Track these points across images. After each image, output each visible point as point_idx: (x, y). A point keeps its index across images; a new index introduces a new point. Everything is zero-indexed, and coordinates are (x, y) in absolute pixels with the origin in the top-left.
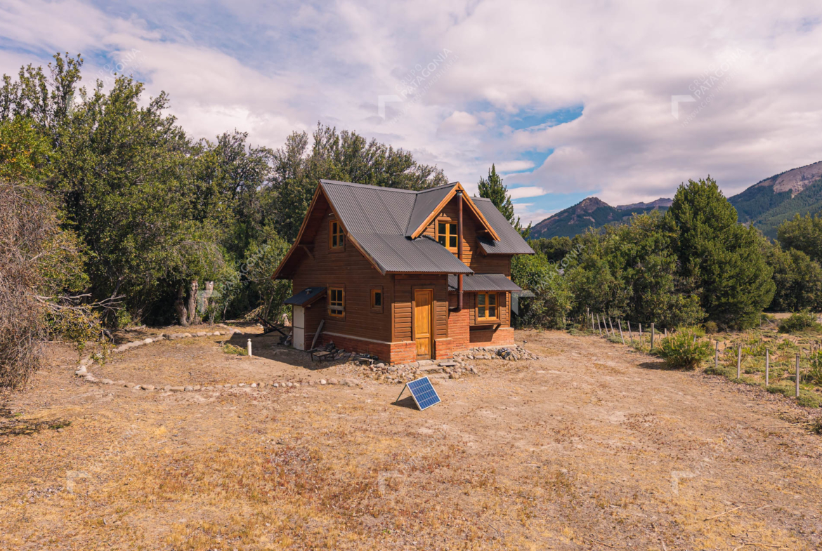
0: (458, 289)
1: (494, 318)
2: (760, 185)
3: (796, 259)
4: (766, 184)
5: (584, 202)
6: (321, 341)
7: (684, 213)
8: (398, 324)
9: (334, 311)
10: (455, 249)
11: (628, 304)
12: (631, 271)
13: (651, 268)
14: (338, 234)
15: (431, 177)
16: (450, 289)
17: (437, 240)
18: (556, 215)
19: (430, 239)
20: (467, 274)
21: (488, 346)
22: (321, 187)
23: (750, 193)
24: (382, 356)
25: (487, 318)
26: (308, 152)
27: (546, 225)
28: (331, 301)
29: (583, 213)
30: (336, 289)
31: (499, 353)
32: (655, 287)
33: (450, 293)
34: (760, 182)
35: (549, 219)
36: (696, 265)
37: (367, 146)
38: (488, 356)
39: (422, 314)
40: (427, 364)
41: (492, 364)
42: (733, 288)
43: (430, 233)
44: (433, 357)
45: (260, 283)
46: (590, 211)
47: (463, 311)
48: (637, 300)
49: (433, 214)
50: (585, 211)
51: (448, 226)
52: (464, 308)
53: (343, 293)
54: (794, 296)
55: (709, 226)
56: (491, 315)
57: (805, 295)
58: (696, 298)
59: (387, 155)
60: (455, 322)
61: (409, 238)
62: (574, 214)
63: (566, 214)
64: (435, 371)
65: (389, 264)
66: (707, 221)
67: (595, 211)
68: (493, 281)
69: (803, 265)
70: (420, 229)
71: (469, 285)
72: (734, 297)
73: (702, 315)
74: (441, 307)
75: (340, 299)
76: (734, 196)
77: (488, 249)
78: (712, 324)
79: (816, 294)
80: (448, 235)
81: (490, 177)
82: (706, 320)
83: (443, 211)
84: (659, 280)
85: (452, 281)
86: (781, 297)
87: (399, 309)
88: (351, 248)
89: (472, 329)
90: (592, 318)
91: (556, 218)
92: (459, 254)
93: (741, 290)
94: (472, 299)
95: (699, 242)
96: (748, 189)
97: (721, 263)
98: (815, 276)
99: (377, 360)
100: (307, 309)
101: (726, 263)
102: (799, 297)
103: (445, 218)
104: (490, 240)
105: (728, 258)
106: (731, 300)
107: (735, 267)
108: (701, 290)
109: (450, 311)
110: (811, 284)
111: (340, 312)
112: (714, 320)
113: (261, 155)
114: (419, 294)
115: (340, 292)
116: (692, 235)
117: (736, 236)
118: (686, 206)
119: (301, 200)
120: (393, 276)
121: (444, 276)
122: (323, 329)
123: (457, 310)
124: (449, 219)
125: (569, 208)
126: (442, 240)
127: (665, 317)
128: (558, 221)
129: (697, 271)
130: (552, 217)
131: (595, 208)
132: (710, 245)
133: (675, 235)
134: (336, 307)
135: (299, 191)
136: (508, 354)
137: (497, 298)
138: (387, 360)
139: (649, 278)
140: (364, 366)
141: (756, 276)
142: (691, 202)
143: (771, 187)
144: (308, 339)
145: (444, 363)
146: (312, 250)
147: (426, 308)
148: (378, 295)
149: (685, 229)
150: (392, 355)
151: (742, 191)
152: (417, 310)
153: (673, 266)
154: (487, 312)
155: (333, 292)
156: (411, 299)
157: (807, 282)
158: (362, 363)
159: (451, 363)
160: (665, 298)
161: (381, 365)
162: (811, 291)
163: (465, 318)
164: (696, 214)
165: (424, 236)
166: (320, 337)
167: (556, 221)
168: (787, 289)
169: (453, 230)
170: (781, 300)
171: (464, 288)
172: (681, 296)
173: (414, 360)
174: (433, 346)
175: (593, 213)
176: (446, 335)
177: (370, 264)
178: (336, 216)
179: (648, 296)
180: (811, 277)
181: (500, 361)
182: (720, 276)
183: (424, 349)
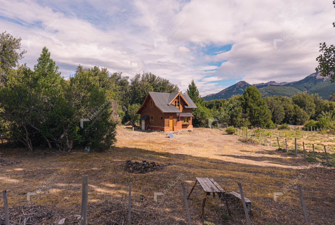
0: (179, 116)
1: (188, 123)
2: (311, 76)
3: (295, 108)
4: (313, 76)
5: (239, 83)
6: (148, 128)
7: (246, 95)
8: (166, 123)
9: (151, 121)
10: (178, 107)
11: (229, 121)
12: (230, 112)
13: (236, 111)
14: (152, 104)
15: (174, 87)
16: (177, 116)
17: (175, 105)
18: (228, 88)
19: (173, 105)
20: (181, 113)
21: (186, 129)
22: (149, 94)
23: (307, 79)
24: (163, 130)
25: (186, 123)
26: (140, 79)
27: (224, 92)
28: (151, 119)
29: (239, 87)
30: (152, 116)
31: (189, 131)
32: (236, 116)
33: (177, 117)
34: (311, 75)
35: (225, 89)
36: (248, 110)
37: (157, 78)
38: (186, 131)
39: (171, 121)
40: (172, 132)
41: (187, 133)
42: (258, 117)
43: (173, 104)
44: (173, 130)
45: (131, 115)
46: (242, 87)
47: (180, 121)
48: (231, 120)
49: (174, 99)
50: (240, 86)
51: (177, 102)
52: (180, 120)
53: (154, 117)
54: (294, 120)
55: (253, 99)
56: (187, 122)
57: (297, 119)
58: (247, 119)
59: (162, 80)
60: (179, 123)
61: (168, 105)
62: (235, 88)
63: (232, 88)
64: (174, 133)
65: (164, 111)
66: (252, 98)
67: (244, 86)
68: (187, 114)
69: (297, 110)
70: (171, 103)
71: (181, 115)
72: (258, 119)
73: (249, 124)
74: (175, 120)
75: (153, 118)
76: (300, 81)
77: (186, 107)
78: (252, 126)
79: (301, 119)
80: (177, 104)
81: (192, 83)
82: (250, 125)
83: (176, 99)
84: (237, 114)
85: (178, 114)
86: (290, 120)
87: (166, 120)
88: (155, 107)
89: (183, 125)
90: (219, 125)
91: (228, 89)
92: (179, 108)
93: (261, 117)
94: (182, 118)
95: (250, 104)
96: (306, 78)
97: (255, 110)
98: (300, 113)
99: (161, 131)
100: (145, 121)
101: (256, 110)
102: (296, 121)
103: (176, 100)
104: (187, 105)
105: (257, 108)
106: (257, 120)
107: (259, 111)
108: (249, 117)
109: (177, 121)
110: (299, 116)
111: (153, 121)
112: (253, 125)
113: (126, 78)
114: (171, 117)
115: (153, 117)
116: (248, 102)
117: (260, 102)
118: (247, 94)
119: (140, 93)
120: (165, 113)
121: (176, 113)
122: (149, 125)
123: (179, 121)
124: (177, 100)
125: (233, 85)
126: (176, 105)
127: (239, 125)
128: (229, 90)
129: (248, 112)
130: (226, 89)
131: (244, 85)
132: (252, 104)
133: (243, 102)
134: (152, 120)
135: (140, 91)
136: (191, 131)
137: (188, 118)
138: (164, 131)
139: (235, 114)
140: (159, 132)
141: (264, 114)
142: (248, 92)
143: (315, 77)
144: (145, 127)
145: (176, 132)
146: (146, 107)
147: (172, 120)
148: (162, 118)
149: (246, 100)
150: (165, 130)
151: (304, 78)
152: (170, 120)
153: (241, 111)
154: (186, 122)
155: (151, 117)
156: (169, 118)
157: (298, 115)
158: (158, 131)
159: (177, 132)
160: (239, 119)
161: (163, 132)
162: (299, 118)
163: (181, 123)
164: (249, 96)
165: (172, 104)
166: (148, 127)
167: (228, 91)
168: (292, 118)
169: (178, 102)
170: (290, 121)
171: (180, 116)
172: (243, 119)
173: (169, 131)
174: (173, 128)
175: (243, 87)
176: (176, 126)
177: (160, 111)
178: (152, 100)
179: (234, 119)
180: (299, 113)
181: (189, 132)
182: (254, 113)
183: (172, 129)
